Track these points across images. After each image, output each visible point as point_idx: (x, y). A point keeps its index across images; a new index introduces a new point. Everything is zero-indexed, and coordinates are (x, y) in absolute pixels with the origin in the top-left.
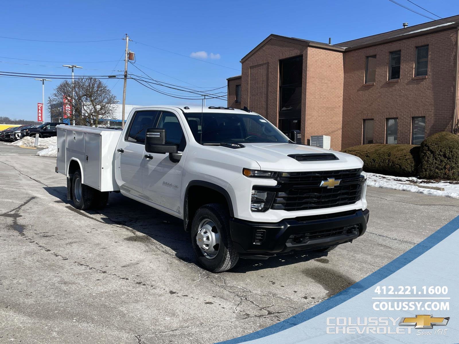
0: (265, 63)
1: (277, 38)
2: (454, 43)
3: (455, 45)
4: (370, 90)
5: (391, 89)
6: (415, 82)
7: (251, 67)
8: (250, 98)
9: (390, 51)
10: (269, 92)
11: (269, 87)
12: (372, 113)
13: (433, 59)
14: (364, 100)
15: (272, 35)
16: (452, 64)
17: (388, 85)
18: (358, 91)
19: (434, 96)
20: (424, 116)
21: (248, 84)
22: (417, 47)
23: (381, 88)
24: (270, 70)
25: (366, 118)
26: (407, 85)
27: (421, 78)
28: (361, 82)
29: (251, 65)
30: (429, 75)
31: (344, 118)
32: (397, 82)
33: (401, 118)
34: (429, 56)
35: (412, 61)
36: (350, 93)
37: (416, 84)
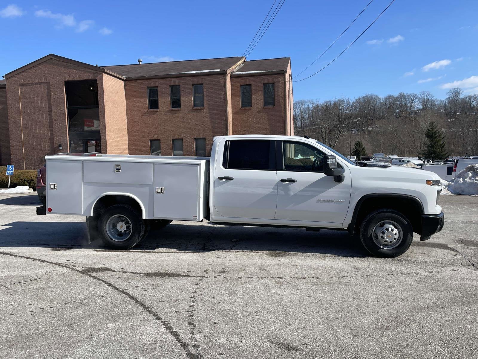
0: (44, 83)
1: (58, 59)
2: (223, 85)
3: (223, 86)
4: (155, 116)
5: (174, 116)
6: (195, 112)
7: (22, 84)
8: (23, 117)
9: (170, 85)
10: (52, 113)
11: (53, 107)
12: (158, 135)
13: (207, 95)
14: (149, 124)
15: (51, 55)
16: (222, 100)
17: (170, 112)
18: (143, 115)
19: (211, 123)
20: (204, 137)
21: (19, 102)
22: (193, 85)
23: (165, 114)
24: (52, 90)
25: (152, 139)
26: (188, 113)
27: (200, 109)
28: (145, 108)
29: (22, 82)
30: (206, 107)
31: (130, 138)
32: (179, 111)
33: (185, 139)
34: (205, 93)
35: (190, 95)
36: (134, 117)
37: (196, 113)
